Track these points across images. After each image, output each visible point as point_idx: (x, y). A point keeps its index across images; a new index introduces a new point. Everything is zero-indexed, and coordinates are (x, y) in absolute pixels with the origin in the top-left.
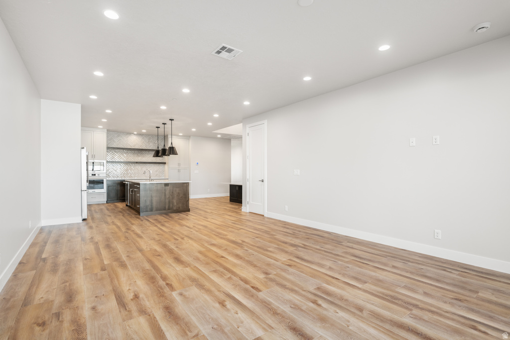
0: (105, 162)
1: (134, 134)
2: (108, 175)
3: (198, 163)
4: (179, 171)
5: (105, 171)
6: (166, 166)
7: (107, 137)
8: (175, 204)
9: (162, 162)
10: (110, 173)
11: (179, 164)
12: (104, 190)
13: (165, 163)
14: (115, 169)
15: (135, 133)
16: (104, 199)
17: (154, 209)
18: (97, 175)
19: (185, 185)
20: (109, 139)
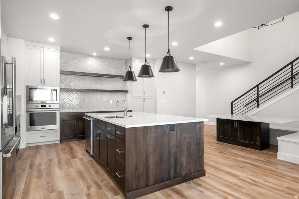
0: (58, 89)
1: (93, 57)
2: (62, 106)
3: (164, 92)
4: (144, 100)
5: (58, 102)
6: (128, 95)
7: (61, 58)
8: (185, 164)
9: (123, 90)
10: (64, 103)
11: (144, 93)
12: (57, 126)
13: (127, 92)
14: (71, 98)
15: (95, 54)
16: (56, 137)
17: (151, 180)
18: (47, 107)
19: (199, 125)
20: (63, 61)
